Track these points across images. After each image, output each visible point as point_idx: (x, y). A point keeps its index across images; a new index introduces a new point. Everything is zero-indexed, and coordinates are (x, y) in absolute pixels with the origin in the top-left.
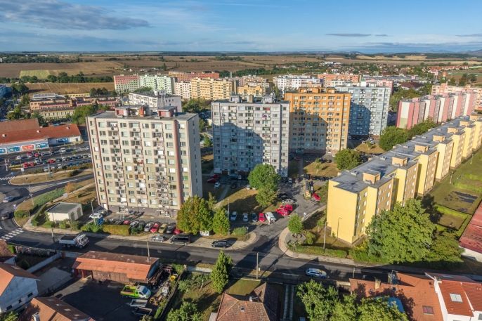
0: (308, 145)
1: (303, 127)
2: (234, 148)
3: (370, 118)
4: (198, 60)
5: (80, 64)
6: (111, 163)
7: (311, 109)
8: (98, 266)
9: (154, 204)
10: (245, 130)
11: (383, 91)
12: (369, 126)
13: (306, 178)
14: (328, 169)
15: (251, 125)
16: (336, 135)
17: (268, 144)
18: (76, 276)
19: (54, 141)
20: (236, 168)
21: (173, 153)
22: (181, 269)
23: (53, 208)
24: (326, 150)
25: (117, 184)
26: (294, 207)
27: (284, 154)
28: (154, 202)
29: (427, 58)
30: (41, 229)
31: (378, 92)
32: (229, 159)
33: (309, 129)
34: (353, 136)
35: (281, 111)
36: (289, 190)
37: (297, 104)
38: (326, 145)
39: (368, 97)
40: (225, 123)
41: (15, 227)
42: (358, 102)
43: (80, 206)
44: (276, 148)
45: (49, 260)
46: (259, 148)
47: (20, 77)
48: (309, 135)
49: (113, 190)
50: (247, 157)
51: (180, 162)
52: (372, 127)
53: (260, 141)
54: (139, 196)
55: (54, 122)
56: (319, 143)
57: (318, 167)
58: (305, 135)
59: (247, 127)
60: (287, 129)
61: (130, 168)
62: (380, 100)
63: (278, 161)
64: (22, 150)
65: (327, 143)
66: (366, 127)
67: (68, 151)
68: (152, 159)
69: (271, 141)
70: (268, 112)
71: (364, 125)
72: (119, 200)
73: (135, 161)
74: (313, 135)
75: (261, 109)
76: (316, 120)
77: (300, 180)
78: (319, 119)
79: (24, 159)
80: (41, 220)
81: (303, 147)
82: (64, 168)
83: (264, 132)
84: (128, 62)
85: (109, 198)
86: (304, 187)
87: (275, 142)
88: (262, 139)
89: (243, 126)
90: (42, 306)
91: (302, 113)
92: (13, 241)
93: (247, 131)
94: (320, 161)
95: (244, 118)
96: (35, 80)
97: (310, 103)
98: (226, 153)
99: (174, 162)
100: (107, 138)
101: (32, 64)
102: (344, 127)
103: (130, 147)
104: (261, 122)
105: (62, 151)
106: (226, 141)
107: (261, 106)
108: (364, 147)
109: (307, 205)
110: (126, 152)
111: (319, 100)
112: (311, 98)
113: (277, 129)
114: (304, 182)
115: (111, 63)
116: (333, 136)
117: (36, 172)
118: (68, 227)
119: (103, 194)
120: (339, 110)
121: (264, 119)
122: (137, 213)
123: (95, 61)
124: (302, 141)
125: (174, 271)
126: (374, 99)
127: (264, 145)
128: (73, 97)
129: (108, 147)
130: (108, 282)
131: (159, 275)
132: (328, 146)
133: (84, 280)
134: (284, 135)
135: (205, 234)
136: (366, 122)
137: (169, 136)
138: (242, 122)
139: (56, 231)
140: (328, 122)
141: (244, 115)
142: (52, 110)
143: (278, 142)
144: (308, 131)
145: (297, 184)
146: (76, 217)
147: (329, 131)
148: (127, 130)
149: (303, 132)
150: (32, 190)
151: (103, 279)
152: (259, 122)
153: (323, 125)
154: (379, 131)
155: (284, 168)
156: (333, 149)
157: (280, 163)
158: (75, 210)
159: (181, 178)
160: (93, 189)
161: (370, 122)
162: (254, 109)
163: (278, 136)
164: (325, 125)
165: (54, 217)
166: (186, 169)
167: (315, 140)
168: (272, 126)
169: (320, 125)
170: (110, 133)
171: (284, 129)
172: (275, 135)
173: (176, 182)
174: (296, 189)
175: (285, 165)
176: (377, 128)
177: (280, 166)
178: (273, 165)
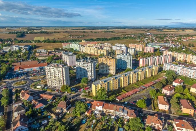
1: (103, 67)
2: (81, 73)
4: (97, 32)
5: (55, 34)
6: (50, 76)
8: (44, 96)
9: (58, 86)
17: (89, 72)
18: (40, 97)
19: (41, 68)
20: (81, 78)
21: (62, 75)
22: (58, 98)
23: (38, 85)
25: (51, 81)
26: (90, 88)
27: (93, 75)
28: (58, 85)
29: (194, 31)
30: (35, 89)
35: (91, 64)
37: (102, 61)
40: (79, 67)
41: (30, 89)
43: (43, 85)
44: (91, 73)
45: (36, 95)
46: (87, 73)
47: (34, 40)
48: (105, 69)
49: (50, 82)
50: (84, 75)
51: (63, 77)
53: (87, 71)
54: (55, 84)
55: (42, 60)
56: (108, 71)
61: (53, 77)
62: (129, 59)
64: (33, 70)
65: (110, 71)
67: (44, 70)
68: (58, 76)
70: (88, 64)
72: (51, 84)
73: (54, 76)
76: (106, 65)
79: (33, 73)
80: (35, 87)
82: (42, 76)
83: (88, 69)
84: (71, 33)
85: (49, 84)
89: (83, 68)
90: (34, 100)
91: (103, 63)
92: (30, 91)
95: (83, 66)
96: (39, 41)
97: (105, 61)
98: (79, 74)
99: (62, 77)
100: (49, 71)
101: (39, 34)
102: (114, 68)
103: (53, 73)
105: (43, 70)
106: (79, 71)
110: (53, 74)
113: (91, 69)
115: (65, 33)
117: (36, 76)
118: (40, 89)
119: (48, 83)
122: (55, 87)
123: (60, 33)
124: (103, 71)
125: (57, 98)
126: (127, 59)
128: (49, 51)
129: (49, 73)
130: (45, 99)
131: (54, 98)
133: (41, 98)
135: (66, 92)
136: (126, 65)
137: (61, 71)
139: (38, 90)
140: (109, 66)
142: (42, 57)
146: (42, 87)
148: (53, 70)
150: (34, 81)
151: (45, 98)
152: (86, 67)
156: (111, 73)
158: (42, 86)
159: (63, 80)
160: (46, 81)
165: (38, 87)
166: (64, 78)
169: (107, 67)
170: (50, 70)
173: (62, 81)
177: (92, 78)
178: (90, 77)
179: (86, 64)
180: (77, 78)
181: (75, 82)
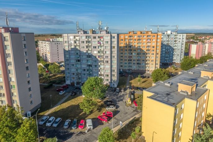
0: (135, 67)
1: (131, 55)
2: (79, 66)
3: (173, 52)
7: (136, 44)
10: (86, 53)
11: (182, 36)
12: (173, 57)
13: (130, 88)
14: (147, 82)
15: (90, 49)
16: (152, 61)
17: (102, 64)
20: (80, 81)
24: (146, 70)
27: (114, 71)
31: (178, 37)
32: (75, 74)
33: (135, 57)
34: (163, 64)
35: (111, 39)
36: (115, 97)
37: (127, 41)
38: (146, 67)
39: (172, 40)
40: (72, 49)
42: (165, 43)
44: (108, 66)
46: (96, 66)
48: (135, 60)
50: (88, 72)
51: (8, 72)
52: (174, 58)
53: (96, 61)
56: (141, 65)
57: (139, 81)
58: (132, 60)
59: (87, 51)
60: (116, 52)
62: (179, 41)
63: (110, 76)
65: (146, 66)
66: (171, 58)
69: (105, 61)
70: (102, 39)
71: (169, 57)
74: (137, 60)
75: (97, 37)
76: (139, 51)
77: (125, 90)
78: (141, 50)
81: (131, 68)
83: (99, 54)
86: (127, 95)
87: (107, 62)
88: (98, 60)
89: (84, 50)
91: (130, 47)
93: (87, 54)
94: (141, 77)
95: (85, 44)
97: (136, 40)
98: (73, 70)
102: (157, 55)
104: (97, 47)
106: (73, 61)
107: (97, 35)
108: (171, 69)
109: (127, 111)
111: (141, 38)
112: (135, 37)
113: (108, 53)
114: (128, 91)
116: (150, 61)
120: (154, 44)
121: (99, 45)
124: (131, 65)
126: (175, 41)
127: (99, 64)
132: (147, 68)
134: (114, 57)
136: (171, 55)
138: (84, 47)
140: (147, 52)
141: (85, 42)
143: (109, 62)
144: (134, 58)
145: (122, 93)
147: (148, 58)
149: (131, 59)
152: (95, 47)
153: (144, 54)
154: (179, 61)
155: (114, 81)
156: (151, 70)
157: (111, 77)
159: (10, 87)
161: (173, 55)
162: (92, 38)
163: (109, 57)
164: (145, 54)
167: (139, 64)
168: (105, 50)
169: (142, 54)
171: (114, 52)
172: (107, 57)
174: (121, 96)
175: (115, 78)
176: (178, 58)
177: (111, 80)
178: (106, 78)
179: (95, 38)
180: (68, 82)
181: (61, 93)
